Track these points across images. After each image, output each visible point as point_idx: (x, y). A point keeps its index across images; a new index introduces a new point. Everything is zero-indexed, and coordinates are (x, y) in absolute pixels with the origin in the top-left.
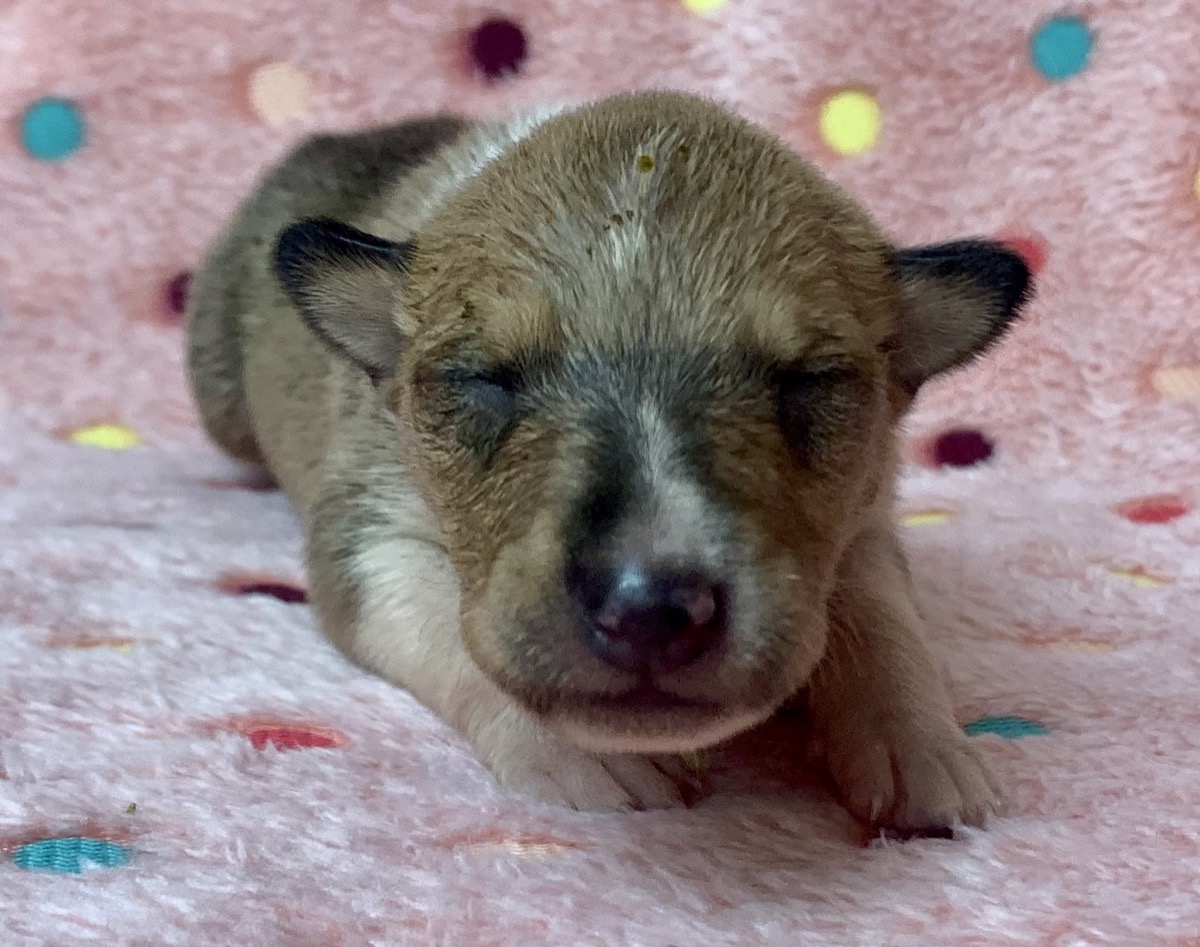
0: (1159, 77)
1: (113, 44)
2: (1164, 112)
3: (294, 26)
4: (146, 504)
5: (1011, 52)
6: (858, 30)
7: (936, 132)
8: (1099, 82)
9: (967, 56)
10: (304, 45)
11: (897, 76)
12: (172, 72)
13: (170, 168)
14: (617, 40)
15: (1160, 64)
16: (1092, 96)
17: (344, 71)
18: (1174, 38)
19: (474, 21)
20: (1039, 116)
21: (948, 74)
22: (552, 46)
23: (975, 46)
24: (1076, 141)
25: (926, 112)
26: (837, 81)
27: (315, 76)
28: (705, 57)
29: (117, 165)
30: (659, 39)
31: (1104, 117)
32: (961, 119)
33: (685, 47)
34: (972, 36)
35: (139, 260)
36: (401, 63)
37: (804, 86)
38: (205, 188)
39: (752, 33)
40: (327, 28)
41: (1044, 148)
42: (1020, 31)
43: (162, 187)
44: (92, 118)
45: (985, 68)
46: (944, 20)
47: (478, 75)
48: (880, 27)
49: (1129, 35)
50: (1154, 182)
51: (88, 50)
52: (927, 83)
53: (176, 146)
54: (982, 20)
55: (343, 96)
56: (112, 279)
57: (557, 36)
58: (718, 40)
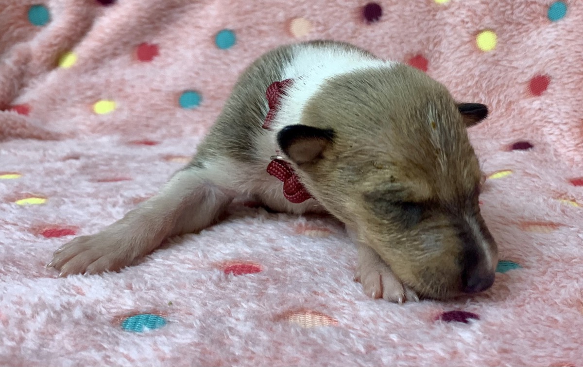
1: (247, 13)
3: (305, 6)
6: (490, 10)
8: (569, 21)
9: (526, 18)
10: (308, 12)
11: (502, 25)
12: (265, 21)
14: (412, 11)
16: (566, 25)
17: (321, 21)
19: (364, 4)
20: (548, 33)
21: (519, 24)
22: (390, 12)
25: (512, 37)
27: (312, 22)
29: (245, 50)
31: (571, 31)
32: (523, 38)
36: (340, 18)
37: (472, 30)
41: (550, 43)
44: (238, 36)
46: (518, 7)
47: (365, 21)
48: (497, 9)
51: (238, 14)
52: (511, 27)
53: (265, 44)
55: (320, 28)
57: (392, 9)
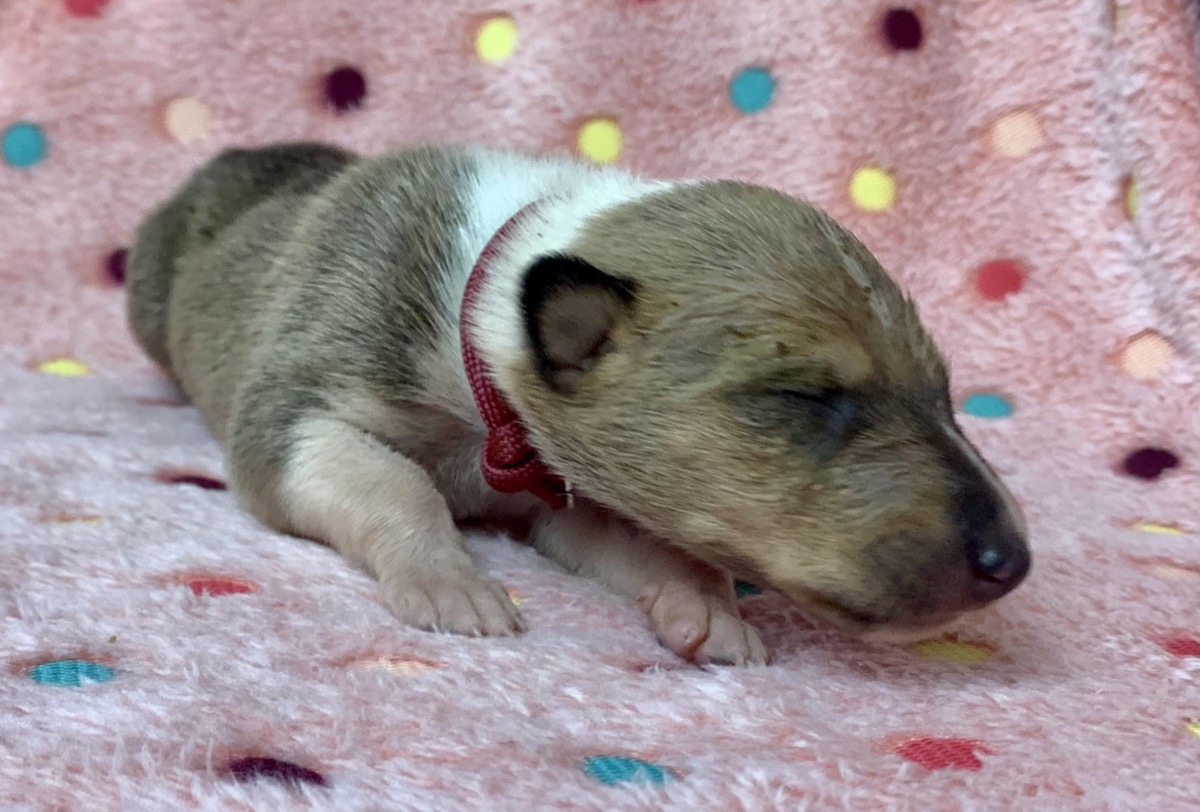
0: (822, 112)
1: (68, 84)
2: (827, 138)
3: (198, 71)
4: (98, 417)
5: (716, 92)
6: (606, 75)
7: (662, 150)
8: (780, 114)
9: (685, 96)
10: (205, 85)
11: (635, 109)
12: (112, 105)
13: (109, 174)
14: (431, 83)
15: (824, 102)
16: (773, 125)
17: (234, 105)
18: (834, 83)
19: (328, 69)
20: (736, 139)
21: (671, 108)
22: (385, 87)
23: (690, 88)
24: (763, 158)
25: (656, 135)
26: (590, 112)
27: (213, 108)
28: (495, 94)
29: (70, 172)
30: (462, 81)
31: (783, 141)
32: (680, 140)
33: (480, 87)
34: (688, 80)
35: (87, 240)
36: (275, 99)
37: (568, 115)
38: (133, 188)
39: (529, 77)
40: (221, 73)
41: (740, 162)
42: (722, 78)
43: (102, 187)
44: (52, 137)
45: (697, 104)
46: (669, 69)
47: (331, 108)
48: (622, 72)
49: (800, 81)
50: (819, 187)
51: (49, 87)
52: (655, 114)
53: (112, 157)
54: (695, 69)
55: (234, 122)
56: (67, 254)
57: (388, 79)
58: (504, 82)
